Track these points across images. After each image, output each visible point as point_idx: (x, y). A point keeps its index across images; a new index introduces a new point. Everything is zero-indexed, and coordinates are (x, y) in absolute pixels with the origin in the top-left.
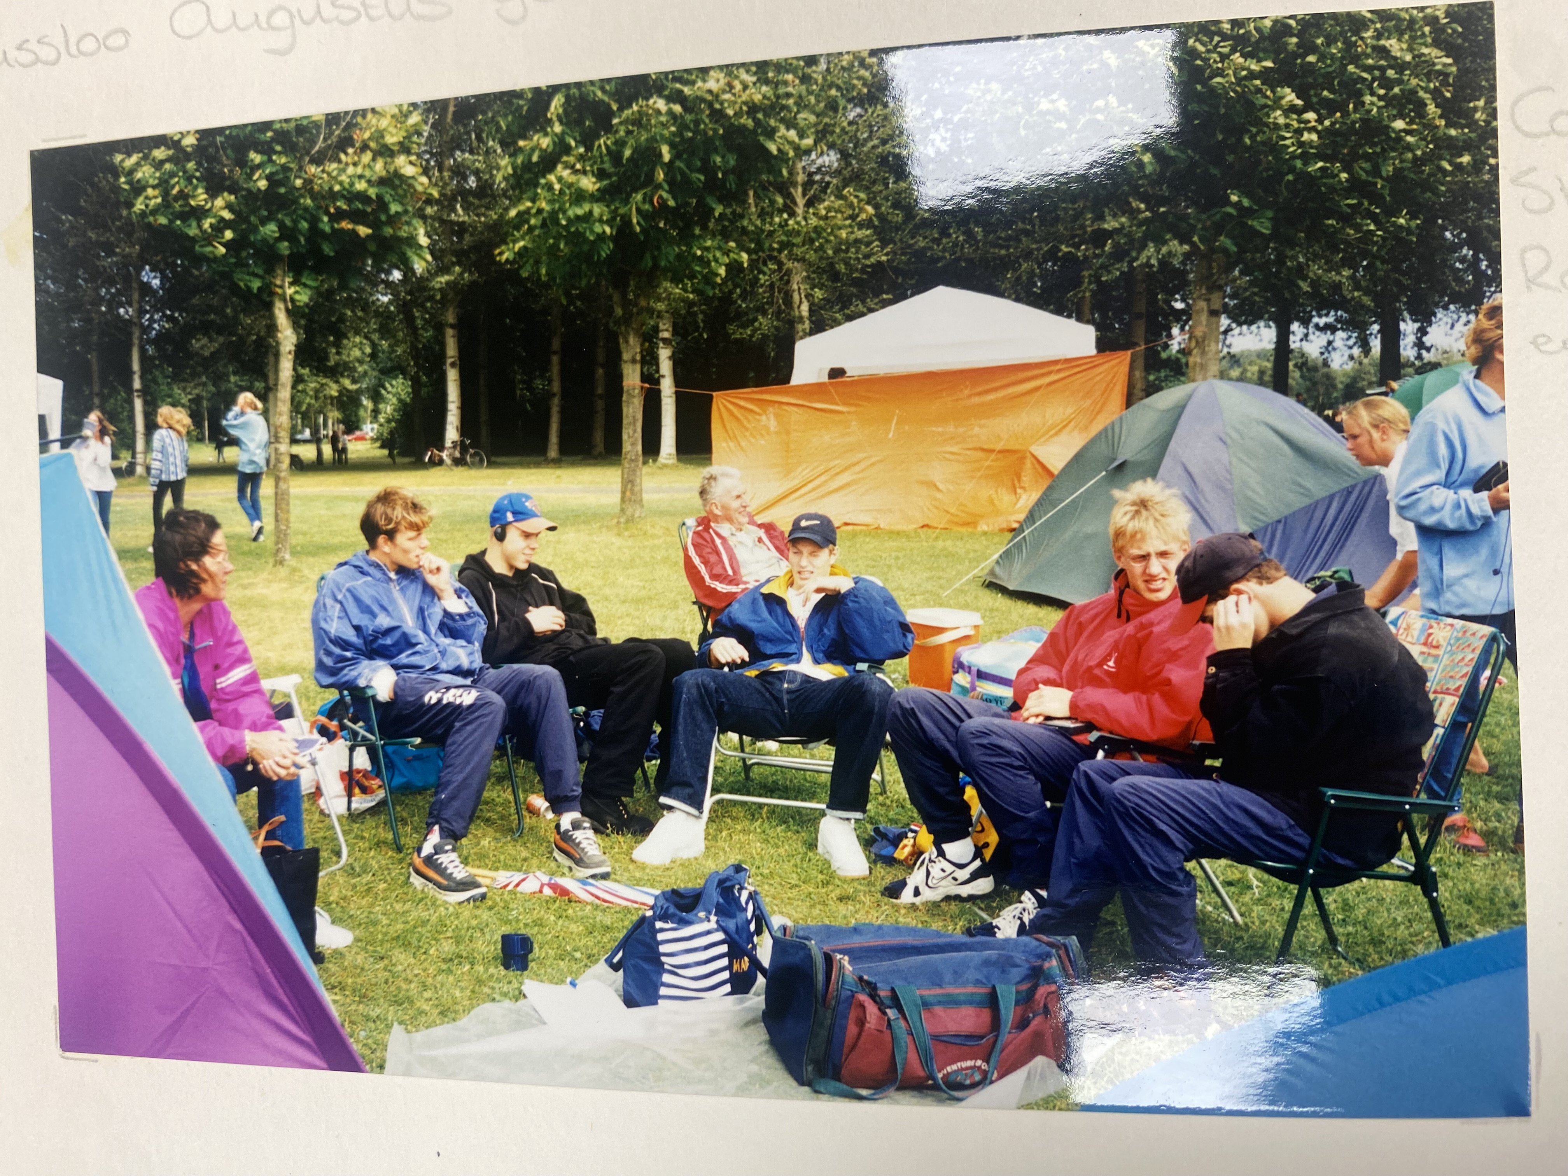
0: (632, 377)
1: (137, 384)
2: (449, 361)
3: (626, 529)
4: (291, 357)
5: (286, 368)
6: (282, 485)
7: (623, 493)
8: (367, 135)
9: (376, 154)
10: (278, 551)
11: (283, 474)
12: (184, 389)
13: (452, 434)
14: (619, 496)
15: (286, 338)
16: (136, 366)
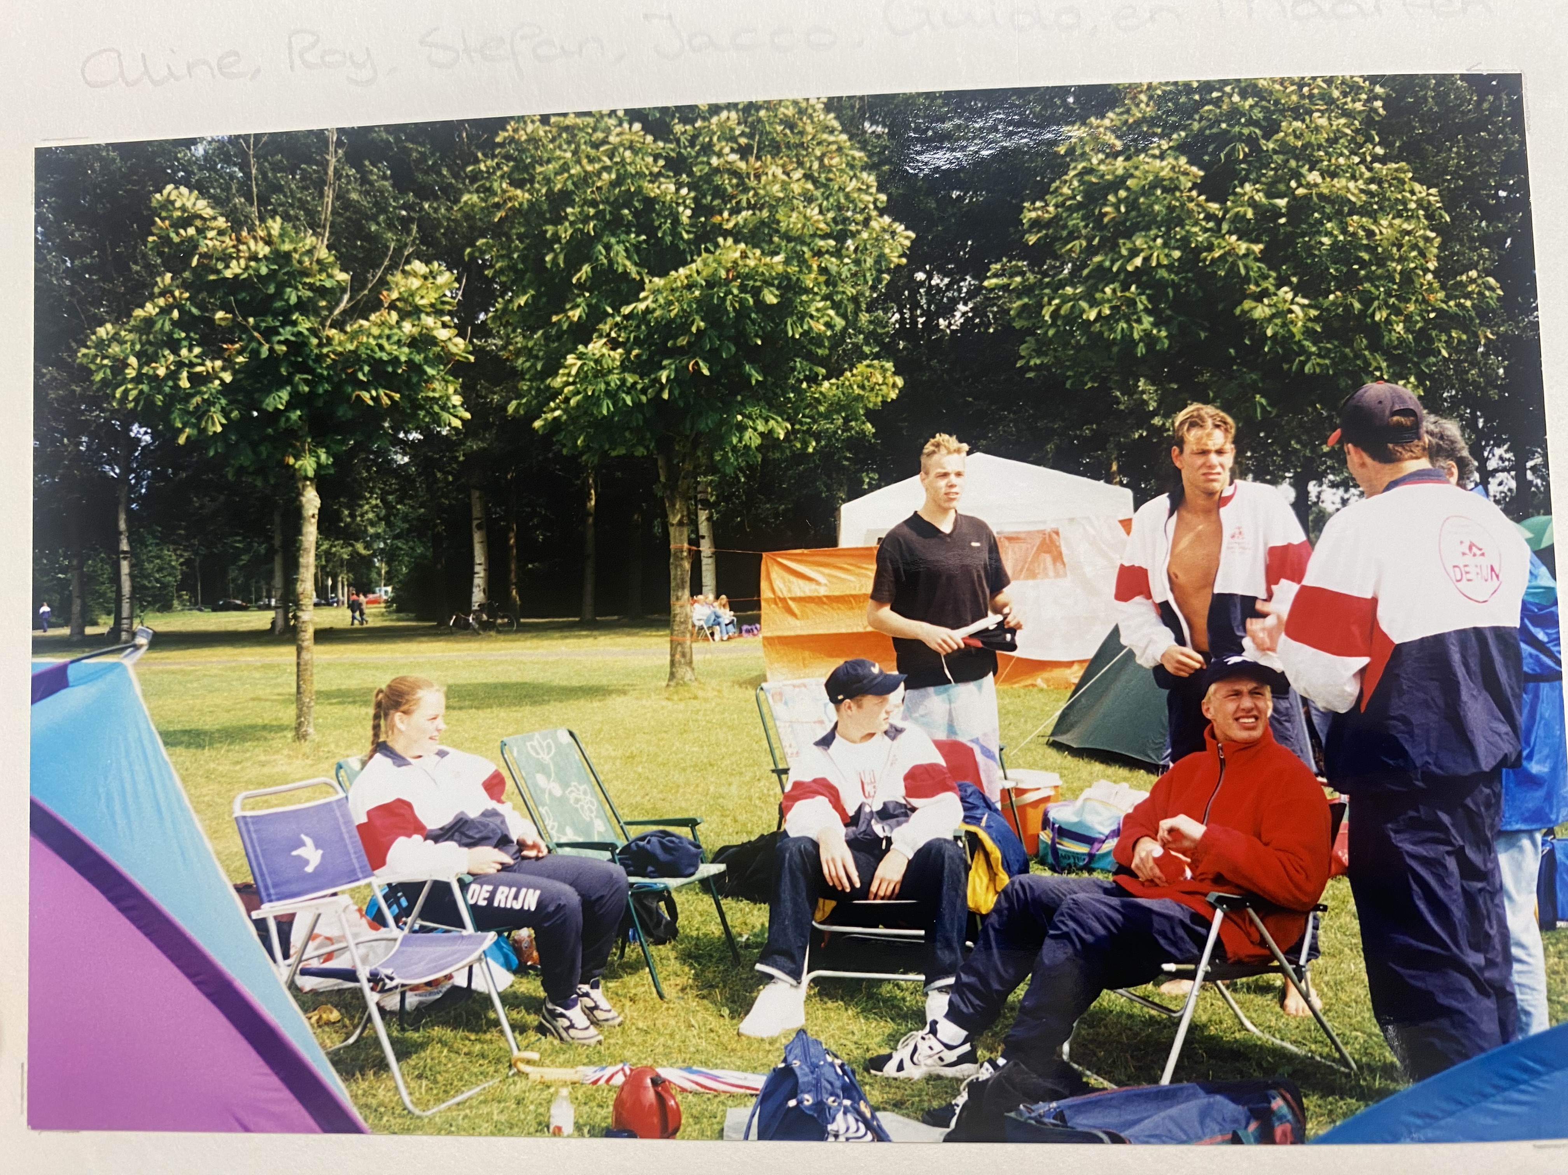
0: (679, 541)
1: (125, 546)
2: (475, 523)
3: (677, 692)
4: (314, 521)
5: (310, 533)
6: (305, 656)
7: (673, 656)
8: (395, 295)
9: (404, 315)
10: (300, 724)
11: (305, 644)
12: (175, 550)
13: (478, 596)
14: (668, 658)
15: (309, 501)
16: (122, 526)
